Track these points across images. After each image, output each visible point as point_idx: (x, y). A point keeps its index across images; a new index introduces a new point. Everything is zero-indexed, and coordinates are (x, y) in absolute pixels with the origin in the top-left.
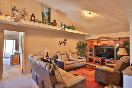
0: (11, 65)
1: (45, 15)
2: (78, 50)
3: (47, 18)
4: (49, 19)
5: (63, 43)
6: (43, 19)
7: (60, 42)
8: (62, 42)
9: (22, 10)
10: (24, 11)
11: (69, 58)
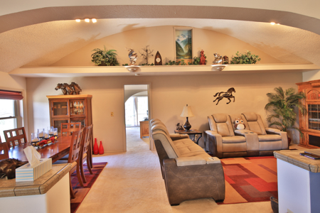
0: (141, 138)
1: (183, 46)
2: (273, 113)
3: (186, 51)
4: (190, 52)
5: (226, 97)
6: (177, 55)
7: (218, 96)
8: (221, 95)
9: (144, 50)
10: (147, 51)
11: (236, 131)
